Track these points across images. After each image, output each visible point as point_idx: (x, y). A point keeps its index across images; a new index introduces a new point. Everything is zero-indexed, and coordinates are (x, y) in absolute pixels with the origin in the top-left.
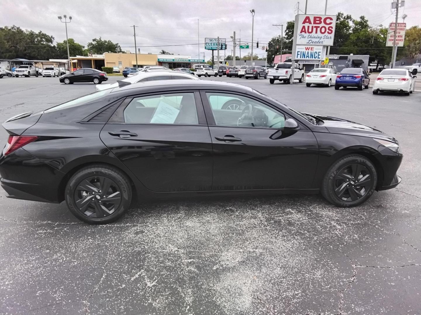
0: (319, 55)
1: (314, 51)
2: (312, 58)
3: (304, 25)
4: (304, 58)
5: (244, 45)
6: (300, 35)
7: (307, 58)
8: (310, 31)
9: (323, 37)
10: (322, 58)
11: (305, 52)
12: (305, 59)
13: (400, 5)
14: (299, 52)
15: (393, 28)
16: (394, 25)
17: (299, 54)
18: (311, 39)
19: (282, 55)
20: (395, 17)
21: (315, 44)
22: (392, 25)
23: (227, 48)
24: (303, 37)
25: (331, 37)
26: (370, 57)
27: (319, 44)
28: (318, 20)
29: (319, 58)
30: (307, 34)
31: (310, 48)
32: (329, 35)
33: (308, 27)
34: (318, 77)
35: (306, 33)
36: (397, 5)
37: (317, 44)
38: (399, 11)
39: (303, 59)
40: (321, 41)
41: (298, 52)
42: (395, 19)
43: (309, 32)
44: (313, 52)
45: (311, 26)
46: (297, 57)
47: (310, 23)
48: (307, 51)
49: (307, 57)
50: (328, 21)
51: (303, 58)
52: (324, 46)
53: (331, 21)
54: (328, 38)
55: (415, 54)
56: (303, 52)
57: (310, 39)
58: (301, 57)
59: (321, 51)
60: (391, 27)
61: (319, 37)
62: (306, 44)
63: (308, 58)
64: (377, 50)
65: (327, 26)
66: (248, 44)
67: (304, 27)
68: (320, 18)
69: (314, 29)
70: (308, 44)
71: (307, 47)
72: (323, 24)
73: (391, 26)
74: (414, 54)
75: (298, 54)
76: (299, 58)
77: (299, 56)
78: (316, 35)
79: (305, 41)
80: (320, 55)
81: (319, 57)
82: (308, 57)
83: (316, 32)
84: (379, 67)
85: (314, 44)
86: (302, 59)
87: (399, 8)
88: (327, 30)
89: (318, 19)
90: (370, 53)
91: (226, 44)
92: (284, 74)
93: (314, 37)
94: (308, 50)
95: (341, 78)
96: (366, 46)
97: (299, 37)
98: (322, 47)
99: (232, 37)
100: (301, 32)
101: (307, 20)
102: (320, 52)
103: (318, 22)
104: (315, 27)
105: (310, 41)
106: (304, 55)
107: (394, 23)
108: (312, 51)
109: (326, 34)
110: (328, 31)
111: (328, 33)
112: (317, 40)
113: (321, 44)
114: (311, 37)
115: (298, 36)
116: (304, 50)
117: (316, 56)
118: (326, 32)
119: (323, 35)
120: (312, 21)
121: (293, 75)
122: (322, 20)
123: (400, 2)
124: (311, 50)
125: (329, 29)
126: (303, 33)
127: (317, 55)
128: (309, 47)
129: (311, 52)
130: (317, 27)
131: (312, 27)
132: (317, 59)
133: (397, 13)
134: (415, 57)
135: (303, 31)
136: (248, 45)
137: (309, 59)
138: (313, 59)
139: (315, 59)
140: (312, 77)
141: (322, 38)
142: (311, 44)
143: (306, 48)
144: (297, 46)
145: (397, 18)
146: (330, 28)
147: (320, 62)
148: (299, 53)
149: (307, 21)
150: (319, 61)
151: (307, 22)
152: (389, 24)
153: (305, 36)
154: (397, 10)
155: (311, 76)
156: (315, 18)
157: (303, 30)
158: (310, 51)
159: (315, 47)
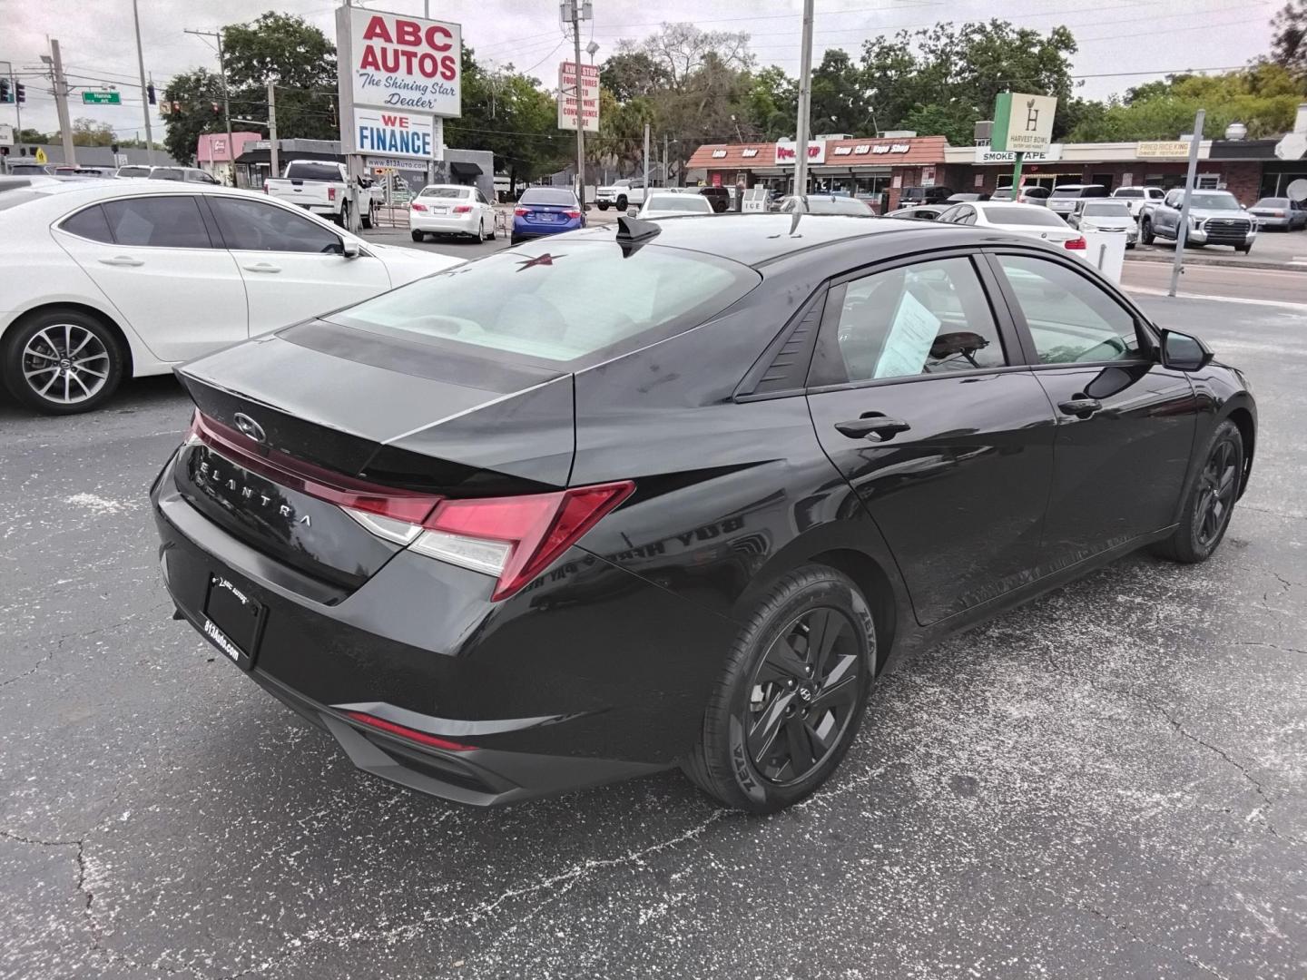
0: (425, 143)
1: (411, 129)
2: (407, 151)
3: (369, 42)
4: (384, 149)
5: (100, 90)
6: (361, 75)
7: (393, 152)
8: (391, 63)
9: (430, 89)
10: (435, 156)
11: (384, 130)
12: (387, 152)
13: (580, 14)
14: (366, 128)
15: (570, 76)
16: (573, 69)
17: (366, 137)
18: (397, 91)
19: (233, 134)
20: (573, 46)
21: (411, 107)
22: (567, 67)
23: (26, 96)
24: (372, 82)
25: (452, 90)
26: (495, 157)
27: (420, 109)
28: (409, 33)
29: (429, 153)
30: (382, 75)
31: (395, 118)
32: (447, 84)
33: (384, 51)
34: (449, 212)
35: (377, 68)
36: (575, 13)
37: (415, 108)
38: (581, 31)
39: (381, 152)
40: (426, 98)
41: (362, 129)
42: (574, 53)
43: (387, 69)
44: (407, 133)
45: (390, 48)
46: (362, 146)
47: (388, 39)
48: (389, 129)
49: (391, 146)
50: (439, 39)
51: (378, 148)
52: (436, 116)
53: (448, 41)
54: (444, 92)
55: (602, 155)
56: (378, 130)
57: (393, 90)
58: (373, 147)
59: (429, 130)
60: (564, 75)
61: (418, 88)
62: (384, 104)
63: (393, 149)
64: (509, 137)
65: (439, 56)
66: (113, 88)
67: (370, 50)
68: (417, 28)
69: (403, 60)
70: (389, 105)
71: (387, 114)
72: (424, 48)
73: (564, 71)
74: (599, 153)
75: (363, 137)
76: (367, 149)
77: (367, 142)
78: (409, 80)
79: (379, 95)
80: (428, 144)
81: (428, 148)
82: (395, 146)
83: (410, 71)
84: (517, 187)
85: (406, 107)
86: (375, 151)
87: (580, 23)
88: (440, 68)
89: (410, 29)
90: (490, 144)
91: (21, 83)
92: (325, 199)
93: (406, 86)
94: (393, 124)
95: (530, 217)
96: (478, 125)
97: (358, 82)
98: (430, 119)
99: (49, 58)
100: (364, 66)
101: (376, 27)
102: (428, 135)
103: (411, 38)
104: (404, 53)
105: (396, 98)
106: (382, 141)
107: (571, 64)
108: (404, 130)
109: (438, 78)
110: (444, 70)
111: (443, 75)
112: (415, 95)
113: (427, 109)
114: (395, 84)
115: (355, 77)
116: (381, 125)
117: (419, 147)
118: (439, 74)
119: (429, 82)
120: (393, 33)
121: (354, 204)
122: (422, 34)
123: (580, 4)
124: (401, 126)
125: (444, 66)
126: (370, 70)
127: (419, 143)
128: (393, 114)
129: (401, 132)
130: (410, 55)
131: (396, 52)
132: (421, 155)
133: (577, 35)
134: (602, 161)
135: (370, 64)
136: (113, 91)
137: (399, 153)
138: (411, 154)
139: (414, 155)
140: (432, 211)
141: (428, 90)
142: (399, 106)
143: (384, 117)
144: (356, 109)
145: (577, 51)
146: (448, 63)
147: (431, 165)
148: (367, 133)
149: (378, 30)
150: (428, 162)
151: (378, 35)
152: (558, 67)
153: (376, 78)
154: (576, 27)
155: (428, 207)
156: (400, 25)
157: (369, 59)
158: (397, 129)
159: (412, 118)
